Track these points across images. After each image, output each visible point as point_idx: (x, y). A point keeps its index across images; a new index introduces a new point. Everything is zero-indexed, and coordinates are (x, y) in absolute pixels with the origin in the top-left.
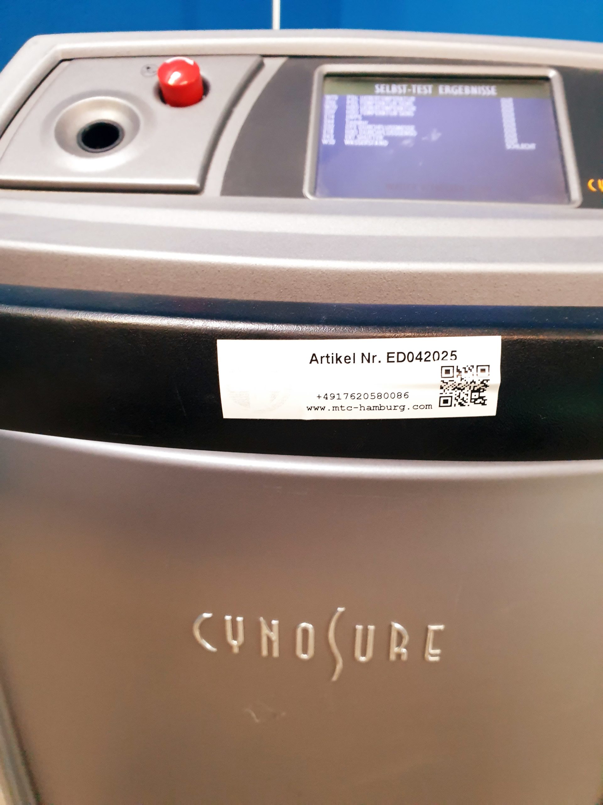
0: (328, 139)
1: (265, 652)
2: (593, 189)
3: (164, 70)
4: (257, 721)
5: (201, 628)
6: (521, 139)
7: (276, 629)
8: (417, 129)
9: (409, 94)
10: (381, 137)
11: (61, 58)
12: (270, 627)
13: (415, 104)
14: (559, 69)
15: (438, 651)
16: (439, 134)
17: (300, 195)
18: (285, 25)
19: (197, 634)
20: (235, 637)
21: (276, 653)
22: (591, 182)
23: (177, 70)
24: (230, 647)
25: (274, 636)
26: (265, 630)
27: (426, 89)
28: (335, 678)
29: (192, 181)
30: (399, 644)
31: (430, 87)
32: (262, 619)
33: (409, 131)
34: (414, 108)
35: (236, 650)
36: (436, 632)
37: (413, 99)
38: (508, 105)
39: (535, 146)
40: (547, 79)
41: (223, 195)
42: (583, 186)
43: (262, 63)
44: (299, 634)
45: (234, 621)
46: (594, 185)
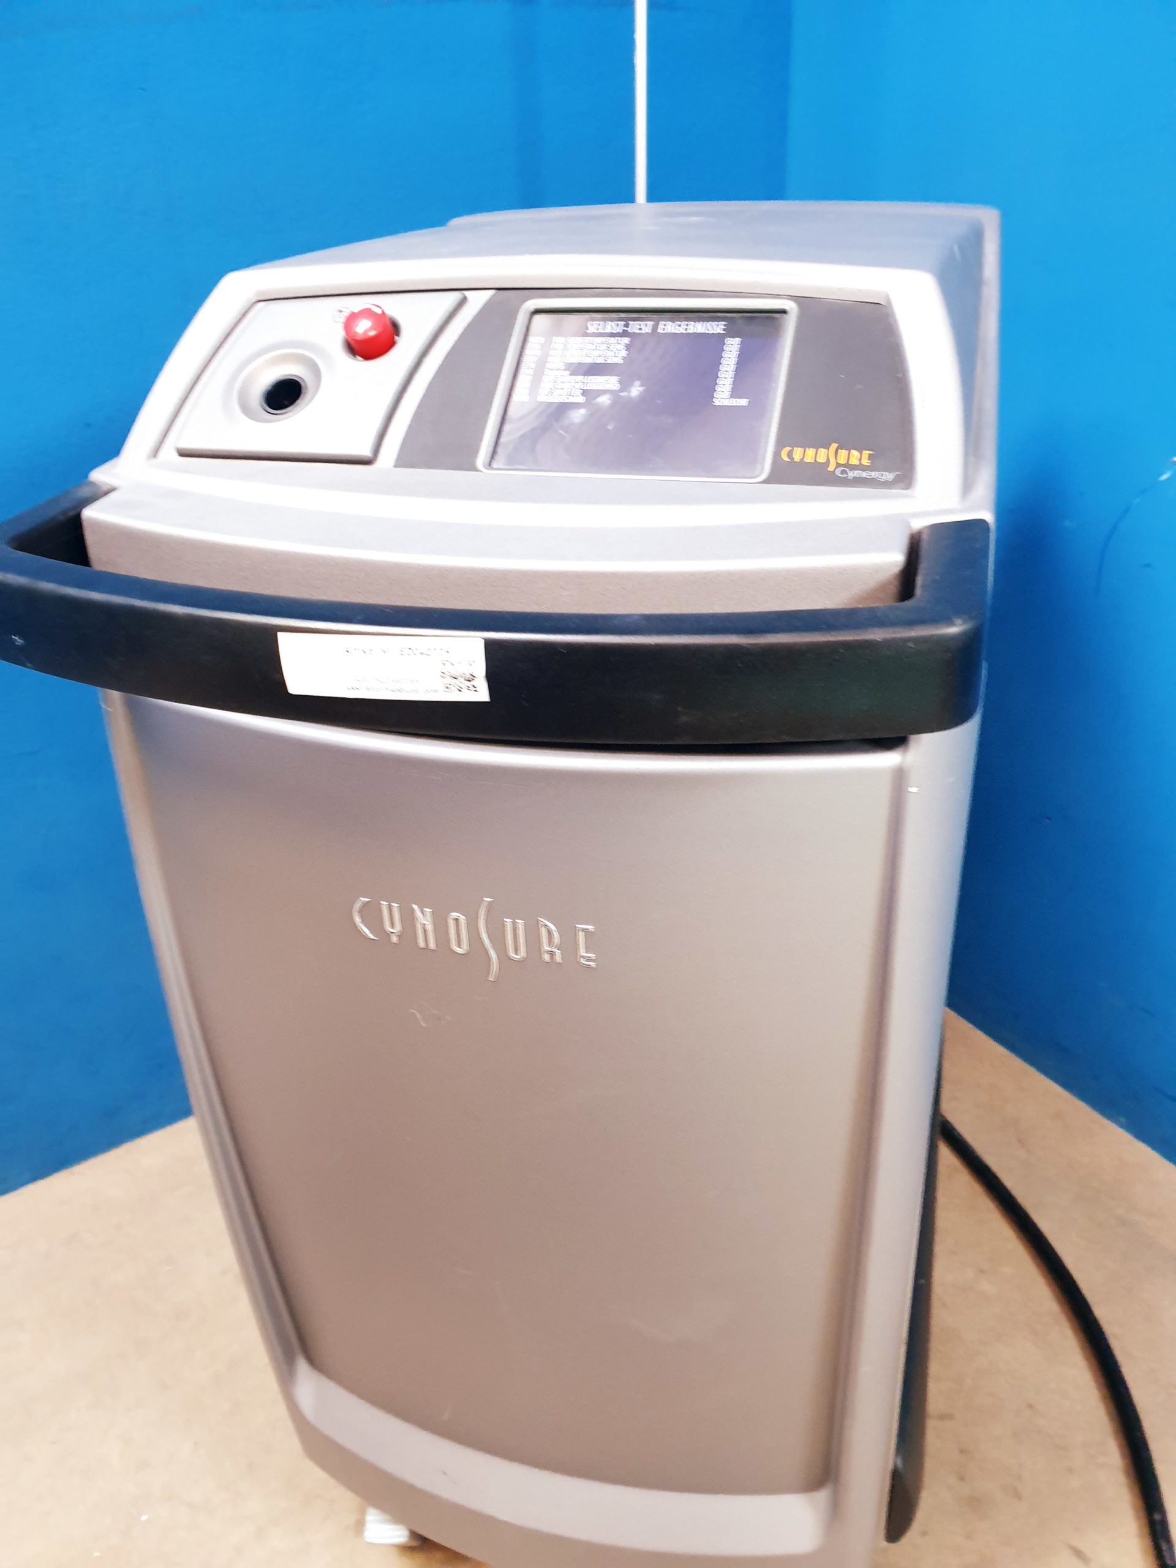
0: (519, 393)
1: (422, 944)
2: (786, 458)
3: (351, 319)
4: (424, 1024)
5: (360, 912)
6: (734, 392)
7: (428, 916)
8: (620, 382)
9: (624, 334)
10: (579, 392)
11: (254, 300)
12: (424, 915)
13: (628, 347)
14: (795, 298)
15: (591, 955)
16: (641, 389)
17: (473, 468)
19: (358, 920)
20: (392, 924)
23: (367, 318)
24: (388, 935)
25: (429, 927)
26: (419, 919)
27: (645, 327)
28: (492, 976)
29: (366, 452)
30: (551, 944)
31: (650, 323)
32: (415, 907)
33: (610, 382)
34: (624, 353)
35: (395, 939)
36: (586, 933)
37: (626, 340)
38: (732, 347)
39: (743, 402)
40: (784, 312)
41: (395, 466)
42: (777, 454)
43: (464, 300)
44: (452, 925)
45: (390, 908)
46: (790, 455)
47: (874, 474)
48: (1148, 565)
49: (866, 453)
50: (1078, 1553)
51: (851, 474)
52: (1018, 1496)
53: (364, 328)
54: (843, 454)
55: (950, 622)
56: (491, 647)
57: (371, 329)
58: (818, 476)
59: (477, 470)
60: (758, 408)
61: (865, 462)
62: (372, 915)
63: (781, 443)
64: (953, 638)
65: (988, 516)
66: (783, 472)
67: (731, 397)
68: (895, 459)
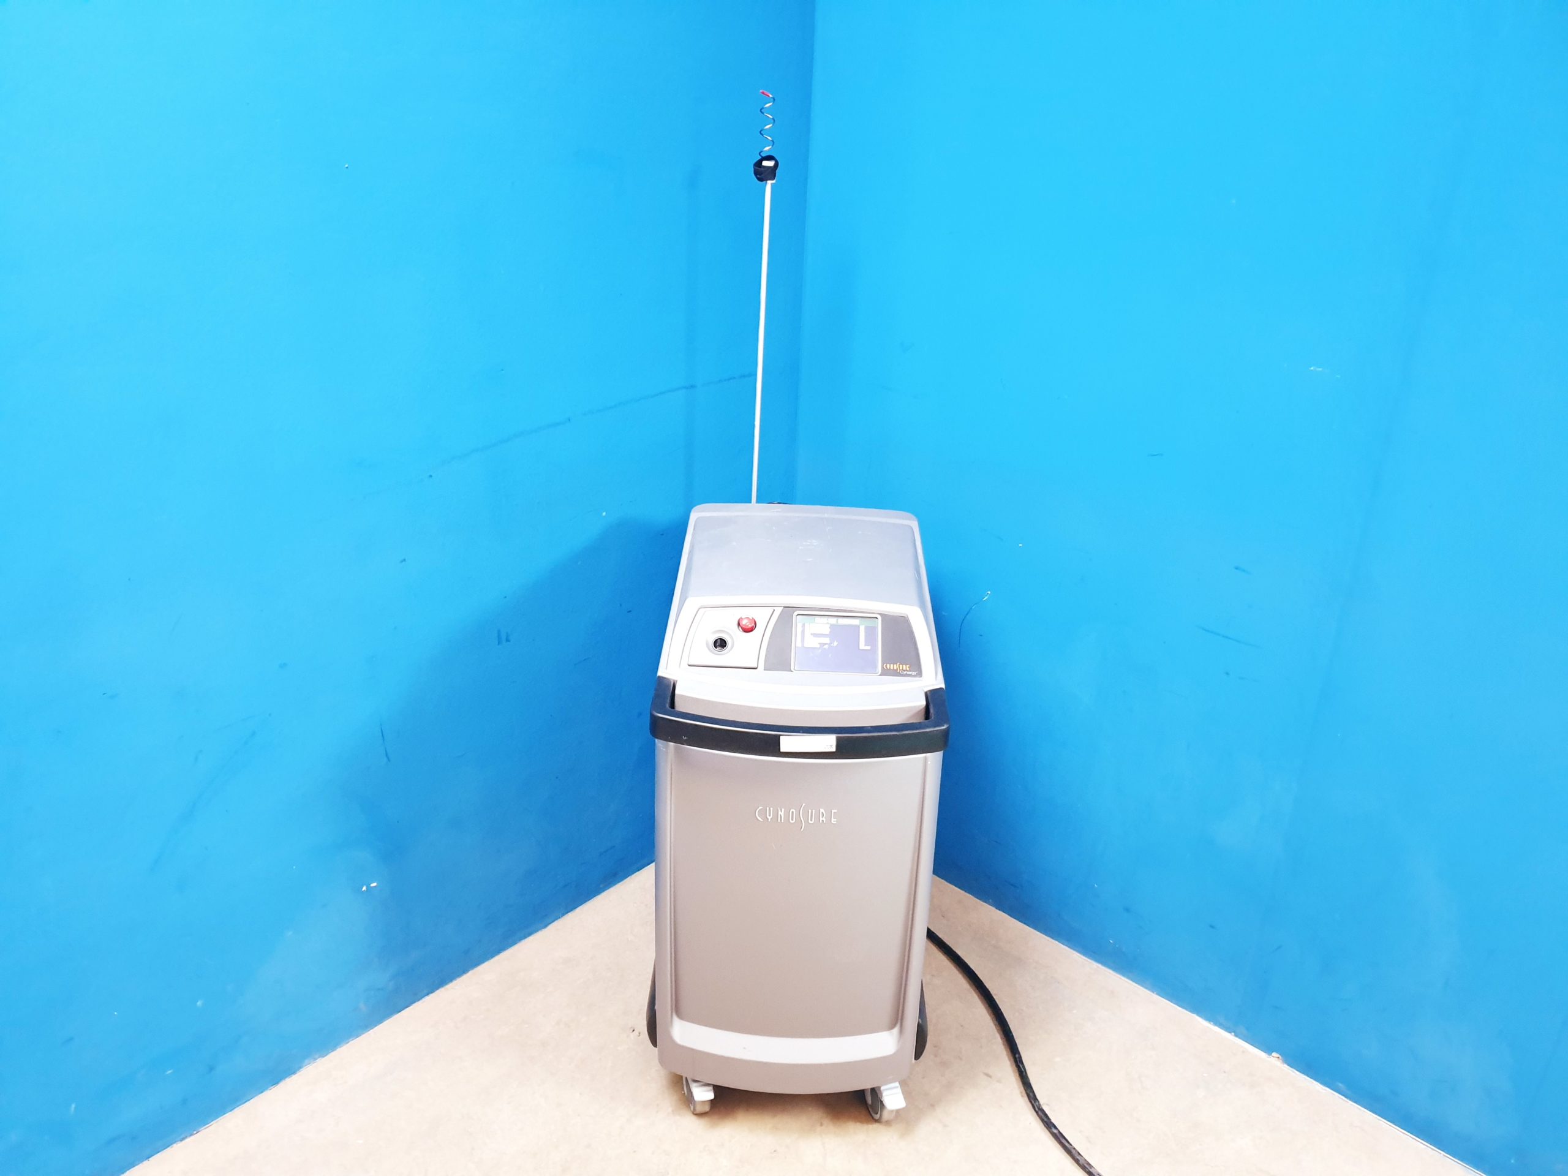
0: (799, 644)
1: (779, 821)
2: (885, 668)
3: (740, 619)
5: (759, 813)
6: (866, 645)
7: (783, 812)
8: (830, 640)
9: (828, 623)
10: (817, 643)
12: (781, 811)
13: (830, 628)
14: (880, 614)
15: (835, 820)
16: (837, 643)
17: (790, 671)
18: (758, 502)
19: (757, 815)
20: (770, 816)
21: (783, 821)
22: (885, 665)
25: (783, 815)
26: (780, 813)
27: (833, 621)
28: (802, 830)
29: (754, 665)
30: (823, 817)
31: (836, 620)
32: (779, 809)
33: (827, 640)
34: (829, 630)
35: (769, 820)
36: (834, 813)
37: (829, 625)
38: (862, 629)
39: (869, 648)
40: (877, 618)
41: (764, 670)
42: (883, 667)
43: (774, 611)
44: (791, 812)
45: (770, 810)
47: (910, 673)
48: (981, 636)
49: (908, 666)
50: (988, 1075)
51: (905, 672)
52: (961, 1059)
54: (901, 666)
55: (943, 726)
56: (838, 739)
58: (896, 673)
59: (792, 671)
60: (873, 650)
61: (908, 669)
62: (763, 813)
63: (883, 663)
64: (944, 729)
65: (943, 686)
66: (885, 672)
67: (865, 646)
68: (916, 668)
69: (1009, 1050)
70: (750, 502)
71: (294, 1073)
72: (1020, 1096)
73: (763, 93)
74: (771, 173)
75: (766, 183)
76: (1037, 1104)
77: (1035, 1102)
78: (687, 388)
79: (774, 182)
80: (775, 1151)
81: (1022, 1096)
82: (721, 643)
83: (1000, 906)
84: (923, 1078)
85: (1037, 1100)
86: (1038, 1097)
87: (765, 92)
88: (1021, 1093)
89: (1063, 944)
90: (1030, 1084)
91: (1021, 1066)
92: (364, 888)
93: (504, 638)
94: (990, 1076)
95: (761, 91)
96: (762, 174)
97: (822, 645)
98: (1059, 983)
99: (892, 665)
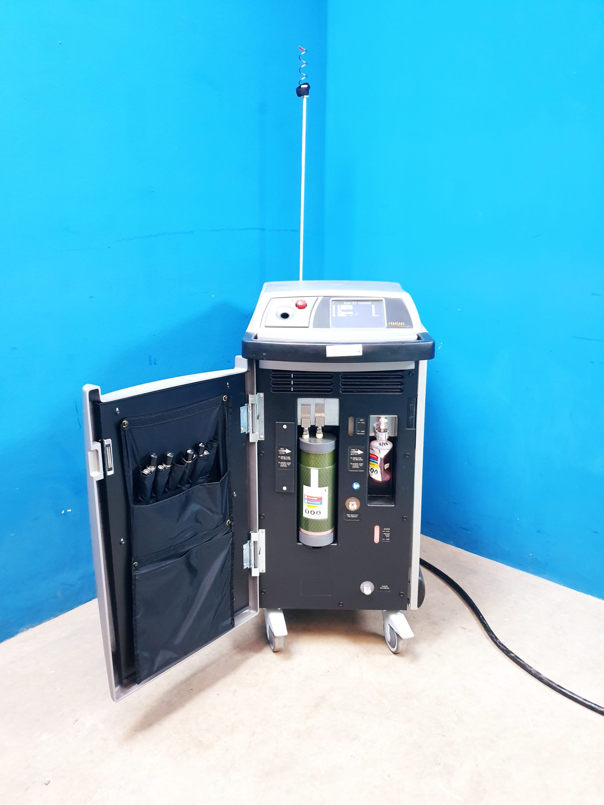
0: (334, 315)
2: (389, 324)
3: (296, 302)
9: (351, 304)
13: (353, 307)
14: (384, 298)
16: (358, 314)
22: (389, 323)
29: (307, 326)
31: (356, 302)
33: (352, 313)
38: (373, 306)
39: (378, 316)
40: (382, 300)
41: (313, 328)
42: (387, 324)
43: (318, 298)
46: (390, 323)
47: (406, 326)
49: (404, 323)
50: (463, 628)
51: (402, 326)
52: (445, 620)
53: (300, 304)
54: (399, 323)
56: (364, 347)
57: (301, 303)
58: (396, 327)
59: (330, 328)
60: (381, 316)
61: (404, 324)
65: (425, 332)
66: (389, 327)
67: (375, 315)
68: (409, 323)
69: (475, 615)
70: (299, 279)
71: (13, 636)
72: (486, 639)
73: (300, 48)
74: (306, 92)
75: (303, 98)
76: (498, 641)
77: (497, 640)
78: (260, 229)
79: (307, 96)
80: (329, 671)
81: (488, 639)
82: (285, 316)
83: (458, 546)
84: (422, 631)
85: (498, 638)
86: (498, 637)
87: (302, 48)
88: (486, 637)
89: (500, 562)
90: (491, 630)
91: (484, 621)
92: (63, 512)
93: (153, 362)
94: (465, 629)
95: (299, 47)
96: (301, 92)
97: (348, 315)
98: (500, 581)
99: (394, 323)
